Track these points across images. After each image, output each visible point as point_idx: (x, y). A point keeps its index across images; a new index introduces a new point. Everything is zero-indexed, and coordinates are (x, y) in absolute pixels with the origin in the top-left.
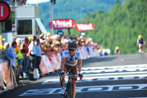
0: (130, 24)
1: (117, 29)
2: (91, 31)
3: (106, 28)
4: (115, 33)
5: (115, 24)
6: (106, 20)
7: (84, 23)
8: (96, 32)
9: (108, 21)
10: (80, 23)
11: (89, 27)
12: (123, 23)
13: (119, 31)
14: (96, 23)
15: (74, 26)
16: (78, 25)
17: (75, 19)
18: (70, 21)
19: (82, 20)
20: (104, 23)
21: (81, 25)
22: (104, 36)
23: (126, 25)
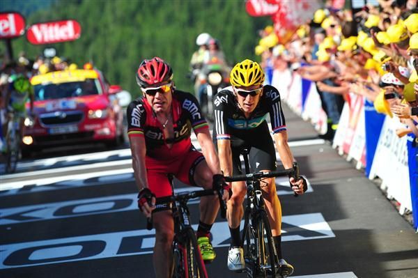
0: (183, 16)
1: (146, 33)
2: (71, 42)
3: (116, 33)
4: (140, 44)
5: (139, 18)
6: (113, 11)
7: (50, 22)
8: (87, 44)
9: (119, 13)
10: (38, 23)
11: (66, 31)
12: (162, 14)
13: (153, 37)
14: (85, 18)
15: (22, 32)
16: (35, 29)
17: (24, 12)
18: (11, 17)
19: (44, 11)
20: (108, 17)
21: (44, 27)
22: (109, 54)
23: (170, 19)
